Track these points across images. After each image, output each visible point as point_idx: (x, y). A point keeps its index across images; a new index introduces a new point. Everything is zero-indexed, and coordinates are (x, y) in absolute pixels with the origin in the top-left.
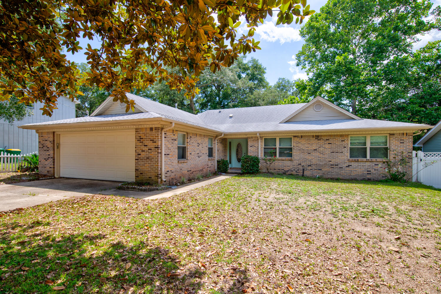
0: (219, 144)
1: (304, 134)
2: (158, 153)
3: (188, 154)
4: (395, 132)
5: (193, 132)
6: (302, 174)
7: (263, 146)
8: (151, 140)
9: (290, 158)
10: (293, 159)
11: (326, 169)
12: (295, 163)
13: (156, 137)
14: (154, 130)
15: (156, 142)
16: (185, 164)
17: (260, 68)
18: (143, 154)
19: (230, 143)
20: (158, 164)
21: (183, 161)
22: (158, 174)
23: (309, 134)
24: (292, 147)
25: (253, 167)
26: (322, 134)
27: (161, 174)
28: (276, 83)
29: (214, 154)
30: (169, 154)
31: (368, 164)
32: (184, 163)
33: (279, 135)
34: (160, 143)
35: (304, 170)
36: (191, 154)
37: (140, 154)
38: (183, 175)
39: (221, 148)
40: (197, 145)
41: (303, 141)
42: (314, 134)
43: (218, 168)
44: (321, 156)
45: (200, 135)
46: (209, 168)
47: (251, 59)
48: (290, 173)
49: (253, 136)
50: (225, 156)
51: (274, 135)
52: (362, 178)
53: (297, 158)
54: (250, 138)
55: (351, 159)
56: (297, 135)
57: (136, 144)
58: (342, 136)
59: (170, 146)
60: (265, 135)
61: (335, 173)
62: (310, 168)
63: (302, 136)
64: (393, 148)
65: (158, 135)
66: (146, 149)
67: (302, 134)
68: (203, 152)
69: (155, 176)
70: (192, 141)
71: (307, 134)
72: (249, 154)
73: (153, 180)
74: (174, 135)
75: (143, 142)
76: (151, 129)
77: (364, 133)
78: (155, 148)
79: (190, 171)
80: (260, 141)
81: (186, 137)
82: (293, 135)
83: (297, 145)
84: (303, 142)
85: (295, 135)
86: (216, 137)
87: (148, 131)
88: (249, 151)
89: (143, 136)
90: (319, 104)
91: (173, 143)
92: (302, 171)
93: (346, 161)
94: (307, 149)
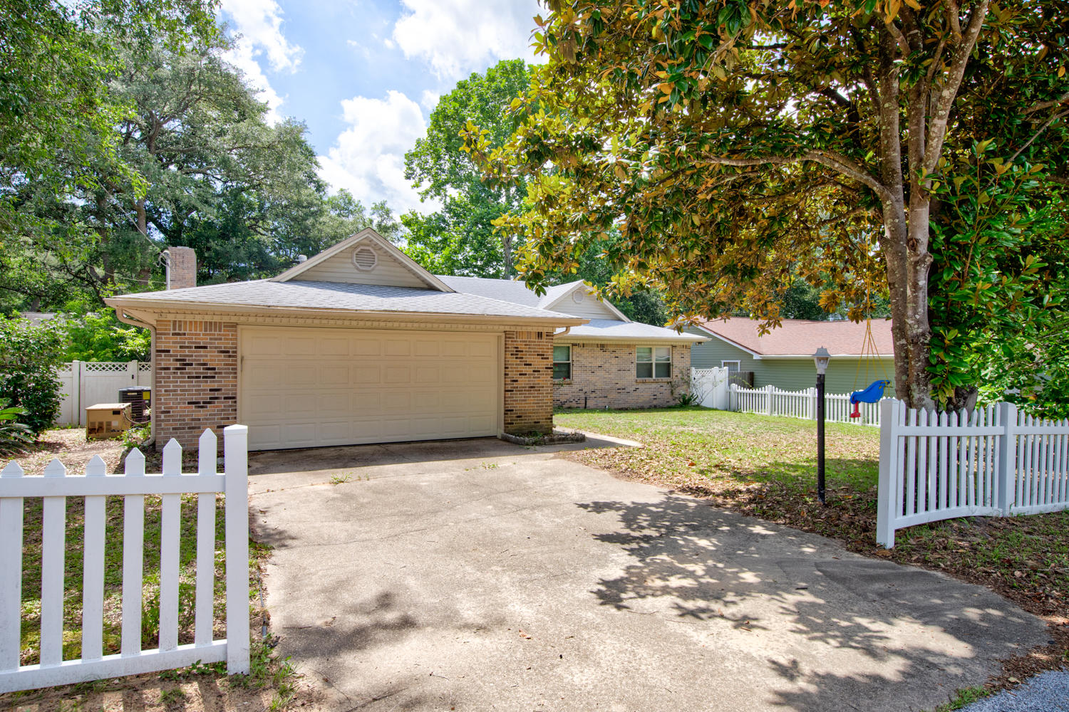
4: (677, 344)
6: (584, 404)
8: (538, 355)
9: (568, 380)
10: (571, 382)
11: (613, 395)
12: (576, 387)
14: (544, 336)
15: (548, 358)
18: (523, 381)
24: (571, 361)
26: (609, 343)
31: (654, 385)
35: (586, 398)
37: (517, 381)
41: (585, 353)
42: (600, 342)
44: (607, 376)
48: (569, 406)
52: (648, 405)
53: (577, 380)
55: (639, 379)
56: (578, 342)
57: (506, 361)
58: (629, 346)
61: (623, 400)
62: (594, 395)
63: (584, 345)
64: (675, 363)
66: (528, 370)
67: (585, 342)
69: (546, 419)
71: (590, 342)
73: (541, 427)
75: (522, 358)
76: (540, 335)
77: (648, 343)
78: (547, 368)
82: (572, 342)
83: (577, 359)
84: (586, 355)
85: (575, 342)
87: (534, 338)
89: (522, 347)
92: (584, 400)
93: (634, 383)
94: (590, 365)
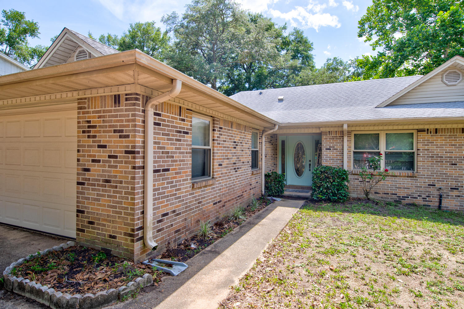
0: (268, 145)
1: (443, 126)
2: (134, 168)
3: (215, 165)
5: (226, 117)
6: (437, 204)
7: (353, 149)
8: (115, 131)
9: (410, 172)
10: (416, 174)
12: (422, 182)
13: (128, 121)
14: (123, 101)
15: (128, 136)
16: (208, 190)
17: (306, 42)
18: (96, 171)
19: (283, 143)
20: (133, 199)
21: (204, 184)
22: (133, 230)
23: (455, 126)
24: (415, 150)
25: (338, 190)
27: (142, 228)
28: (323, 66)
29: (260, 163)
30: (168, 170)
32: (206, 186)
33: (386, 128)
34: (139, 140)
35: (441, 196)
36: (220, 165)
37: (88, 170)
38: (205, 215)
39: (270, 152)
40: (231, 145)
41: (439, 140)
43: (267, 188)
45: (239, 125)
46: (252, 191)
47: (293, 31)
48: (411, 202)
49: (332, 129)
50: (275, 164)
51: (376, 128)
53: (426, 173)
54: (326, 133)
56: (426, 127)
57: (79, 141)
59: (170, 148)
60: (358, 128)
62: (455, 193)
63: (436, 131)
65: (133, 115)
66: (102, 155)
67: (437, 127)
68: (242, 160)
69: (125, 234)
70: (223, 138)
71: (449, 126)
72: (324, 163)
73: (118, 245)
74: (183, 120)
75: (95, 137)
76: (117, 99)
78: (127, 152)
79: (219, 202)
80: (346, 139)
81: (211, 129)
82: (416, 127)
83: (426, 147)
84: (439, 142)
85: (421, 127)
86: (264, 131)
87: (110, 106)
88: (324, 157)
89: (95, 121)
90: (455, 72)
91: (180, 140)
92: (437, 200)
94: (448, 155)
